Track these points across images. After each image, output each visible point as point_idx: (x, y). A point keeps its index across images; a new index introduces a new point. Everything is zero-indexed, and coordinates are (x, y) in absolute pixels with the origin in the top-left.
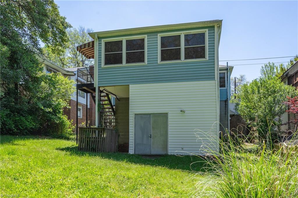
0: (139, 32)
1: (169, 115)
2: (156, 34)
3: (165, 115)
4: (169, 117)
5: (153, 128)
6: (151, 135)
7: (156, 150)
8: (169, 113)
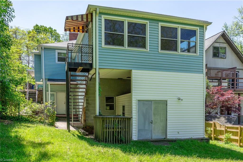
0: (141, 17)
1: (168, 102)
2: (157, 22)
3: (165, 103)
4: (168, 104)
5: (154, 114)
6: (152, 121)
7: (157, 135)
8: (168, 100)
